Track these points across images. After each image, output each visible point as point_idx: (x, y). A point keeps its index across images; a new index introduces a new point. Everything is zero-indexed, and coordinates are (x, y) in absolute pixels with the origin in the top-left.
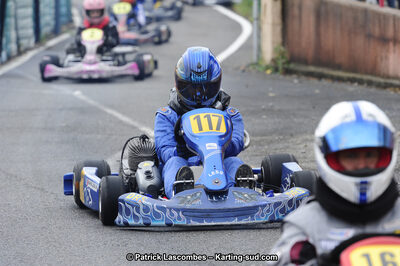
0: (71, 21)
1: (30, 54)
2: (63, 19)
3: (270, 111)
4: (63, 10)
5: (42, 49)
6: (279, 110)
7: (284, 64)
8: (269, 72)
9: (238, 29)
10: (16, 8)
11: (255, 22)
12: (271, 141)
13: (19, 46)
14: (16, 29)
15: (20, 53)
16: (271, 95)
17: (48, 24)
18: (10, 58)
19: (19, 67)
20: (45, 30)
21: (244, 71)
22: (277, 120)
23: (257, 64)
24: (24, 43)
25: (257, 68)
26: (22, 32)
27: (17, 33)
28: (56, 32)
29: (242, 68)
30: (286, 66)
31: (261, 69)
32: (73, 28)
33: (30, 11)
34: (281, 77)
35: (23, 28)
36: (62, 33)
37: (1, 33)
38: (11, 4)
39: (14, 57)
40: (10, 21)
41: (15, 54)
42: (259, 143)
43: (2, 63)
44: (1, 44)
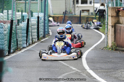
1: (36, 44)
2: (46, 33)
4: (46, 30)
5: (40, 42)
7: (115, 47)
8: (110, 50)
9: (101, 36)
10: (32, 29)
11: (106, 34)
12: (111, 72)
13: (32, 41)
15: (33, 43)
16: (111, 57)
18: (29, 45)
19: (32, 48)
20: (41, 36)
21: (102, 49)
22: (113, 65)
23: (106, 47)
24: (34, 40)
25: (107, 49)
28: (44, 37)
30: (115, 48)
32: (50, 36)
33: (36, 30)
34: (114, 51)
36: (46, 37)
37: (27, 37)
38: (30, 28)
39: (31, 44)
40: (30, 33)
41: (31, 43)
42: (107, 72)
43: (27, 47)
44: (27, 40)
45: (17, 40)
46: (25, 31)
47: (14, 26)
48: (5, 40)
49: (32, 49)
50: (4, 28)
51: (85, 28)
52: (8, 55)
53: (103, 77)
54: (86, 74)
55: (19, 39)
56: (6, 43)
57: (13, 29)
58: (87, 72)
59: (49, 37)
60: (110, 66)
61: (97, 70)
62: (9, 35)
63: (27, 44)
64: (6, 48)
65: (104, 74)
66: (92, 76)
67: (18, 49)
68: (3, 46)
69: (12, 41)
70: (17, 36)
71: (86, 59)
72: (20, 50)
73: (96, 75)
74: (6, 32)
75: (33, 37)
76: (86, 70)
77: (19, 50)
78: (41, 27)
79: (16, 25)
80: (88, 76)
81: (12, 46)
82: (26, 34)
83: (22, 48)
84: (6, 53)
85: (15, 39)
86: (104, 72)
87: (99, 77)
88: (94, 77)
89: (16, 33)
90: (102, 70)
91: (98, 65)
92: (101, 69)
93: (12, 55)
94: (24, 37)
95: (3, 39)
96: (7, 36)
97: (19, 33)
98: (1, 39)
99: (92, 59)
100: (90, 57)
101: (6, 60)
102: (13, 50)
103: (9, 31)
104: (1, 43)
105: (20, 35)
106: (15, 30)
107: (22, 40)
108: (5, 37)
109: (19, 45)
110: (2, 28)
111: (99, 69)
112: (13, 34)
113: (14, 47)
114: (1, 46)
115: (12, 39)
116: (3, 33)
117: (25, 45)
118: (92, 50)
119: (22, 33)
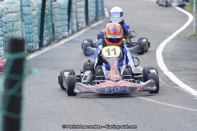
0: (104, 14)
1: (83, 31)
2: (100, 13)
4: (100, 9)
5: (89, 28)
9: (187, 18)
10: (76, 8)
11: (194, 14)
13: (78, 27)
14: (76, 18)
15: (78, 30)
17: (92, 16)
18: (73, 33)
19: (77, 37)
20: (91, 19)
23: (195, 35)
24: (80, 25)
25: (196, 37)
27: (77, 21)
28: (96, 20)
29: (188, 38)
32: (105, 18)
33: (83, 9)
35: (79, 18)
36: (99, 20)
37: (69, 20)
38: (73, 6)
39: (75, 32)
40: (73, 14)
41: (76, 30)
43: (70, 35)
44: (69, 25)
45: (53, 25)
46: (66, 11)
47: (48, 3)
48: (34, 24)
49: (78, 40)
50: (32, 6)
51: (163, 5)
52: (39, 50)
53: (189, 82)
54: (163, 78)
55: (57, 24)
56: (36, 30)
57: (46, 8)
58: (164, 75)
59: (105, 20)
61: (180, 71)
62: (39, 17)
63: (68, 31)
64: (36, 38)
65: (190, 77)
66: (171, 81)
67: (54, 39)
68: (31, 35)
69: (45, 27)
70: (54, 19)
71: (163, 54)
72: (58, 41)
74: (34, 13)
75: (79, 20)
76: (162, 71)
77: (56, 41)
78: (92, 4)
79: (51, 2)
80: (166, 81)
81: (44, 35)
82: (67, 16)
83: (61, 37)
84: (36, 46)
85: (50, 24)
86: (191, 75)
87: (182, 83)
88: (174, 83)
89: (52, 13)
90: (188, 72)
91: (181, 64)
92: (187, 69)
93: (46, 49)
94: (64, 20)
95: (30, 24)
96: (36, 19)
97: (56, 13)
98: (27, 24)
99: (172, 54)
100: (169, 51)
101: (35, 57)
102: (48, 41)
103: (40, 11)
104: (27, 30)
105: (58, 16)
106: (50, 9)
107: (61, 24)
108: (34, 20)
109: (57, 33)
110: (29, 6)
111: (183, 69)
112: (47, 16)
113: (49, 37)
114: (28, 35)
115: (45, 23)
116: (30, 15)
117: (66, 33)
118: (172, 39)
119: (61, 15)
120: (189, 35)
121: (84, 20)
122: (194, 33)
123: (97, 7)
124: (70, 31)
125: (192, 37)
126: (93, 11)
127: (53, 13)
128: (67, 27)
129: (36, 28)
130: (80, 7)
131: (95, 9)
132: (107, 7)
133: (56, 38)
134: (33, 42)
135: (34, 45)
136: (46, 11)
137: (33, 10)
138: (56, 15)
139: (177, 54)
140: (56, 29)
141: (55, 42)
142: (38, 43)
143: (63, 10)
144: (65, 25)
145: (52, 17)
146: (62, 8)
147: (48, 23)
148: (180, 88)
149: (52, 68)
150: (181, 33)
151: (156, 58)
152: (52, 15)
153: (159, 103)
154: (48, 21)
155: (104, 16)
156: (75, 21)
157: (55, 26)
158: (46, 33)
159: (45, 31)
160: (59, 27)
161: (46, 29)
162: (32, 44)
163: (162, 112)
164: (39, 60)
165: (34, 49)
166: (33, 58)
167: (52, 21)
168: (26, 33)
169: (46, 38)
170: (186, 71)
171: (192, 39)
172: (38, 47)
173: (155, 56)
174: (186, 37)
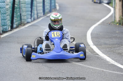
0: (55, 8)
1: (41, 18)
2: (53, 7)
3: (116, 37)
4: (53, 4)
5: (45, 17)
6: (119, 37)
8: (118, 25)
9: (110, 10)
13: (37, 16)
14: (37, 10)
15: (38, 18)
16: (117, 32)
17: (48, 9)
18: (34, 20)
19: (37, 23)
20: (47, 11)
21: (110, 24)
22: (118, 40)
23: (114, 22)
24: (39, 15)
25: (114, 23)
26: (39, 11)
29: (109, 23)
31: (115, 24)
33: (41, 5)
34: (121, 26)
36: (52, 12)
37: (31, 12)
38: (35, 2)
39: (36, 19)
40: (34, 8)
42: (111, 48)
43: (32, 21)
44: (31, 15)
45: (21, 14)
46: (29, 6)
48: (7, 14)
50: (6, 2)
52: (11, 31)
53: (106, 52)
54: (89, 50)
55: (23, 14)
56: (9, 18)
57: (16, 3)
58: (91, 48)
60: (115, 41)
61: (101, 45)
62: (11, 9)
63: (31, 19)
64: (9, 23)
65: (107, 49)
66: (95, 52)
67: (21, 24)
68: (5, 21)
69: (15, 15)
70: (21, 11)
71: (92, 34)
72: (24, 25)
73: (99, 51)
74: (8, 7)
76: (89, 45)
77: (23, 25)
78: (48, 1)
80: (91, 52)
82: (30, 9)
83: (26, 22)
85: (19, 14)
86: (108, 48)
87: (102, 53)
88: (96, 53)
90: (106, 46)
91: (102, 41)
92: (106, 44)
93: (15, 30)
94: (28, 11)
95: (5, 14)
96: (9, 11)
97: (22, 7)
98: (2, 14)
99: (98, 34)
100: (96, 32)
101: (7, 35)
102: (17, 25)
103: (12, 5)
104: (3, 18)
105: (24, 9)
106: (19, 4)
107: (26, 14)
108: (7, 11)
109: (23, 20)
110: (4, 2)
111: (103, 44)
112: (17, 9)
113: (17, 22)
114: (3, 21)
115: (15, 13)
116: (5, 8)
117: (30, 20)
118: (99, 25)
119: (26, 8)
120: (110, 22)
121: (42, 11)
122: (113, 21)
123: (51, 3)
124: (32, 18)
125: (112, 23)
126: (48, 6)
127: (21, 7)
128: (30, 16)
129: (9, 16)
130: (39, 3)
131: (49, 5)
132: (58, 3)
133: (22, 23)
134: (6, 26)
135: (7, 28)
136: (15, 5)
137: (7, 5)
138: (23, 8)
139: (101, 34)
140: (22, 17)
141: (21, 26)
142: (10, 26)
143: (27, 5)
144: (29, 15)
145: (20, 9)
146: (27, 3)
147: (17, 13)
148: (100, 56)
149: (17, 43)
150: (105, 20)
151: (86, 37)
152: (20, 8)
153: (85, 66)
154: (17, 12)
155: (55, 9)
156: (36, 12)
157: (22, 15)
158: (15, 20)
159: (15, 18)
160: (25, 16)
161: (16, 17)
162: (6, 27)
163: (86, 72)
164: (10, 37)
165: (7, 30)
166: (6, 36)
167: (20, 12)
168: (2, 20)
169: (16, 23)
170: (105, 45)
171: (111, 24)
172: (10, 29)
173: (86, 35)
174: (108, 23)
